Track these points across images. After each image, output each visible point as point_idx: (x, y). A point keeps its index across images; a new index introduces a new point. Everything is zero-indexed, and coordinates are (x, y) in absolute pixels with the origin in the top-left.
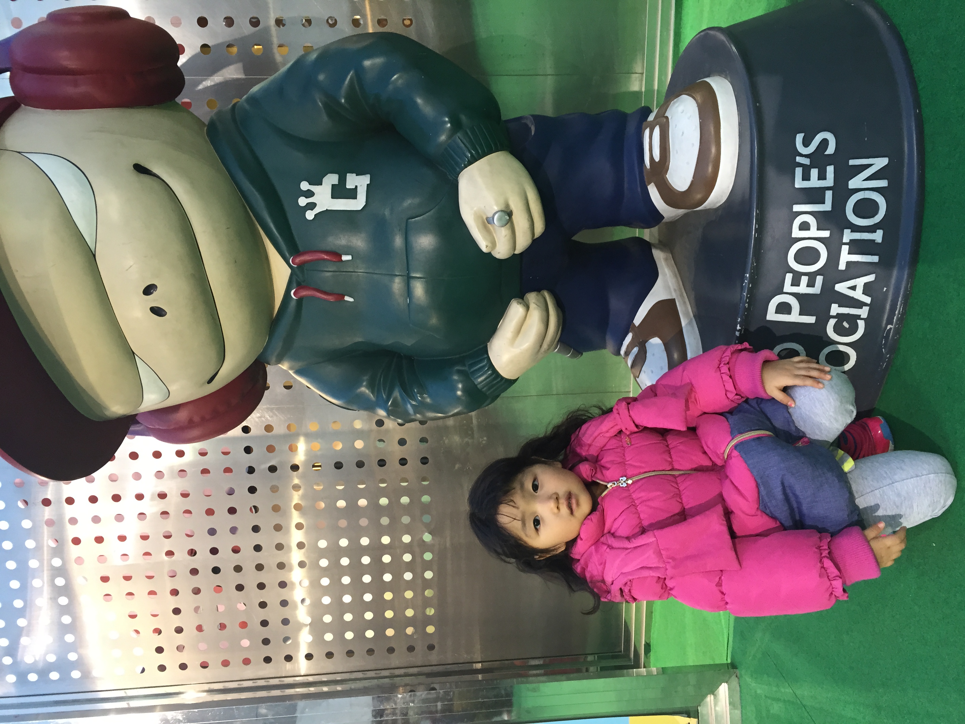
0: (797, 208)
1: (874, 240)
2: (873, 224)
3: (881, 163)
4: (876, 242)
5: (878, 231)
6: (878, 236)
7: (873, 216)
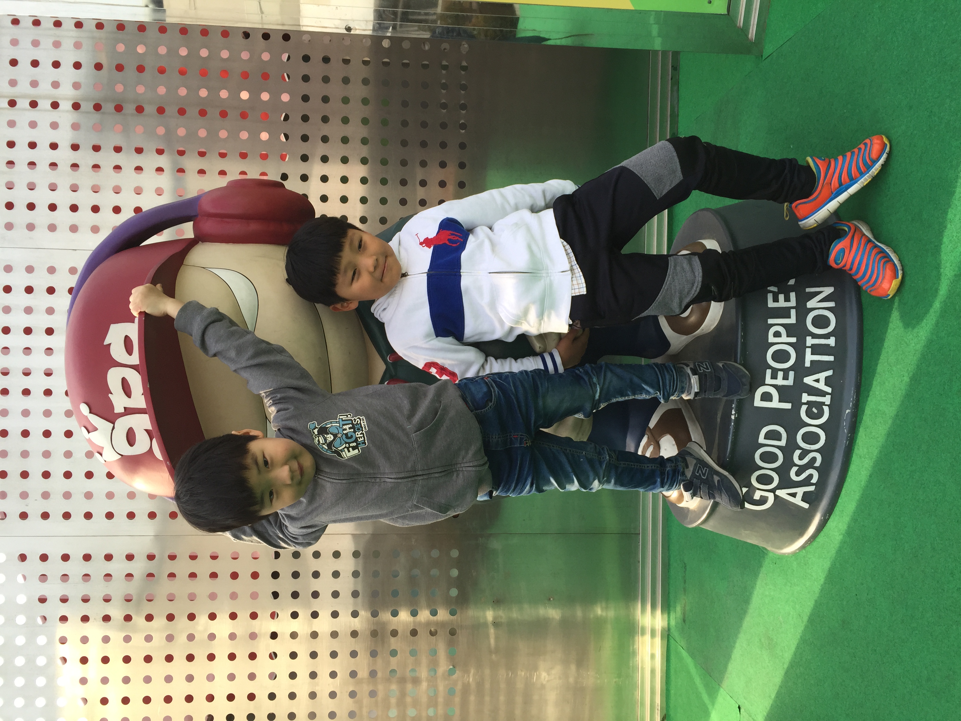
0: (770, 321)
1: (829, 345)
2: (827, 333)
3: (828, 291)
4: (830, 346)
5: (831, 338)
6: (832, 342)
7: (827, 327)
